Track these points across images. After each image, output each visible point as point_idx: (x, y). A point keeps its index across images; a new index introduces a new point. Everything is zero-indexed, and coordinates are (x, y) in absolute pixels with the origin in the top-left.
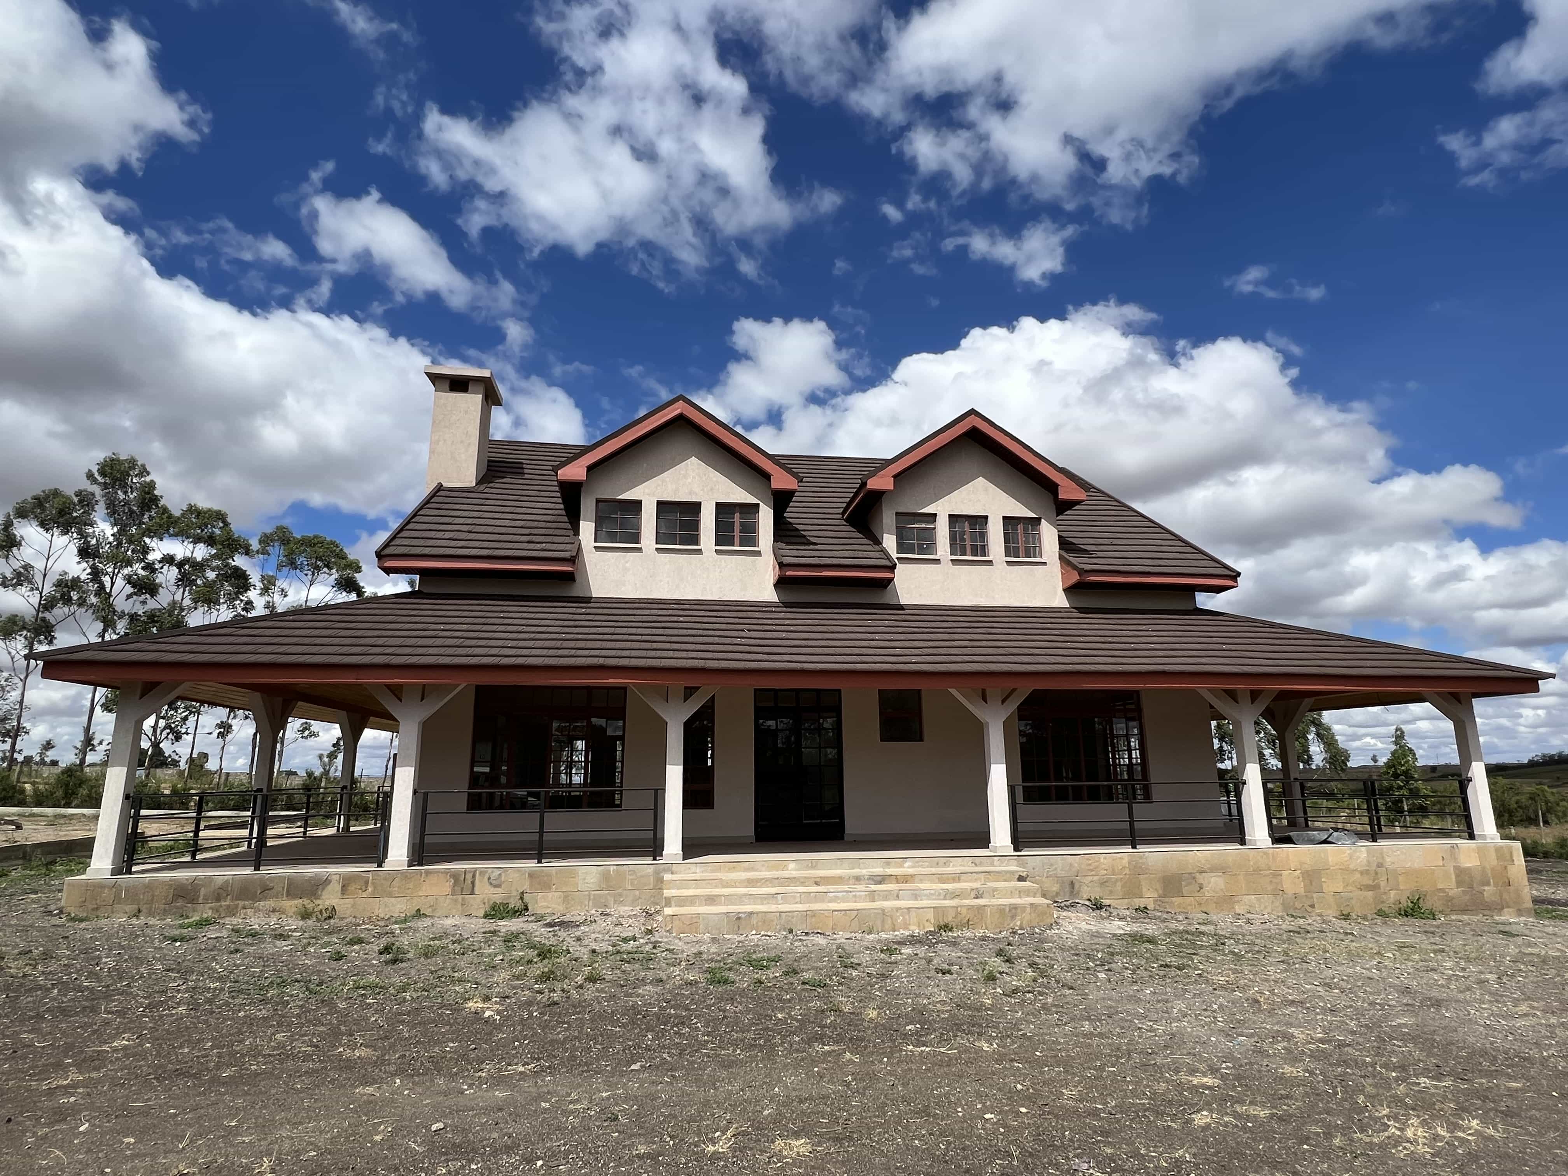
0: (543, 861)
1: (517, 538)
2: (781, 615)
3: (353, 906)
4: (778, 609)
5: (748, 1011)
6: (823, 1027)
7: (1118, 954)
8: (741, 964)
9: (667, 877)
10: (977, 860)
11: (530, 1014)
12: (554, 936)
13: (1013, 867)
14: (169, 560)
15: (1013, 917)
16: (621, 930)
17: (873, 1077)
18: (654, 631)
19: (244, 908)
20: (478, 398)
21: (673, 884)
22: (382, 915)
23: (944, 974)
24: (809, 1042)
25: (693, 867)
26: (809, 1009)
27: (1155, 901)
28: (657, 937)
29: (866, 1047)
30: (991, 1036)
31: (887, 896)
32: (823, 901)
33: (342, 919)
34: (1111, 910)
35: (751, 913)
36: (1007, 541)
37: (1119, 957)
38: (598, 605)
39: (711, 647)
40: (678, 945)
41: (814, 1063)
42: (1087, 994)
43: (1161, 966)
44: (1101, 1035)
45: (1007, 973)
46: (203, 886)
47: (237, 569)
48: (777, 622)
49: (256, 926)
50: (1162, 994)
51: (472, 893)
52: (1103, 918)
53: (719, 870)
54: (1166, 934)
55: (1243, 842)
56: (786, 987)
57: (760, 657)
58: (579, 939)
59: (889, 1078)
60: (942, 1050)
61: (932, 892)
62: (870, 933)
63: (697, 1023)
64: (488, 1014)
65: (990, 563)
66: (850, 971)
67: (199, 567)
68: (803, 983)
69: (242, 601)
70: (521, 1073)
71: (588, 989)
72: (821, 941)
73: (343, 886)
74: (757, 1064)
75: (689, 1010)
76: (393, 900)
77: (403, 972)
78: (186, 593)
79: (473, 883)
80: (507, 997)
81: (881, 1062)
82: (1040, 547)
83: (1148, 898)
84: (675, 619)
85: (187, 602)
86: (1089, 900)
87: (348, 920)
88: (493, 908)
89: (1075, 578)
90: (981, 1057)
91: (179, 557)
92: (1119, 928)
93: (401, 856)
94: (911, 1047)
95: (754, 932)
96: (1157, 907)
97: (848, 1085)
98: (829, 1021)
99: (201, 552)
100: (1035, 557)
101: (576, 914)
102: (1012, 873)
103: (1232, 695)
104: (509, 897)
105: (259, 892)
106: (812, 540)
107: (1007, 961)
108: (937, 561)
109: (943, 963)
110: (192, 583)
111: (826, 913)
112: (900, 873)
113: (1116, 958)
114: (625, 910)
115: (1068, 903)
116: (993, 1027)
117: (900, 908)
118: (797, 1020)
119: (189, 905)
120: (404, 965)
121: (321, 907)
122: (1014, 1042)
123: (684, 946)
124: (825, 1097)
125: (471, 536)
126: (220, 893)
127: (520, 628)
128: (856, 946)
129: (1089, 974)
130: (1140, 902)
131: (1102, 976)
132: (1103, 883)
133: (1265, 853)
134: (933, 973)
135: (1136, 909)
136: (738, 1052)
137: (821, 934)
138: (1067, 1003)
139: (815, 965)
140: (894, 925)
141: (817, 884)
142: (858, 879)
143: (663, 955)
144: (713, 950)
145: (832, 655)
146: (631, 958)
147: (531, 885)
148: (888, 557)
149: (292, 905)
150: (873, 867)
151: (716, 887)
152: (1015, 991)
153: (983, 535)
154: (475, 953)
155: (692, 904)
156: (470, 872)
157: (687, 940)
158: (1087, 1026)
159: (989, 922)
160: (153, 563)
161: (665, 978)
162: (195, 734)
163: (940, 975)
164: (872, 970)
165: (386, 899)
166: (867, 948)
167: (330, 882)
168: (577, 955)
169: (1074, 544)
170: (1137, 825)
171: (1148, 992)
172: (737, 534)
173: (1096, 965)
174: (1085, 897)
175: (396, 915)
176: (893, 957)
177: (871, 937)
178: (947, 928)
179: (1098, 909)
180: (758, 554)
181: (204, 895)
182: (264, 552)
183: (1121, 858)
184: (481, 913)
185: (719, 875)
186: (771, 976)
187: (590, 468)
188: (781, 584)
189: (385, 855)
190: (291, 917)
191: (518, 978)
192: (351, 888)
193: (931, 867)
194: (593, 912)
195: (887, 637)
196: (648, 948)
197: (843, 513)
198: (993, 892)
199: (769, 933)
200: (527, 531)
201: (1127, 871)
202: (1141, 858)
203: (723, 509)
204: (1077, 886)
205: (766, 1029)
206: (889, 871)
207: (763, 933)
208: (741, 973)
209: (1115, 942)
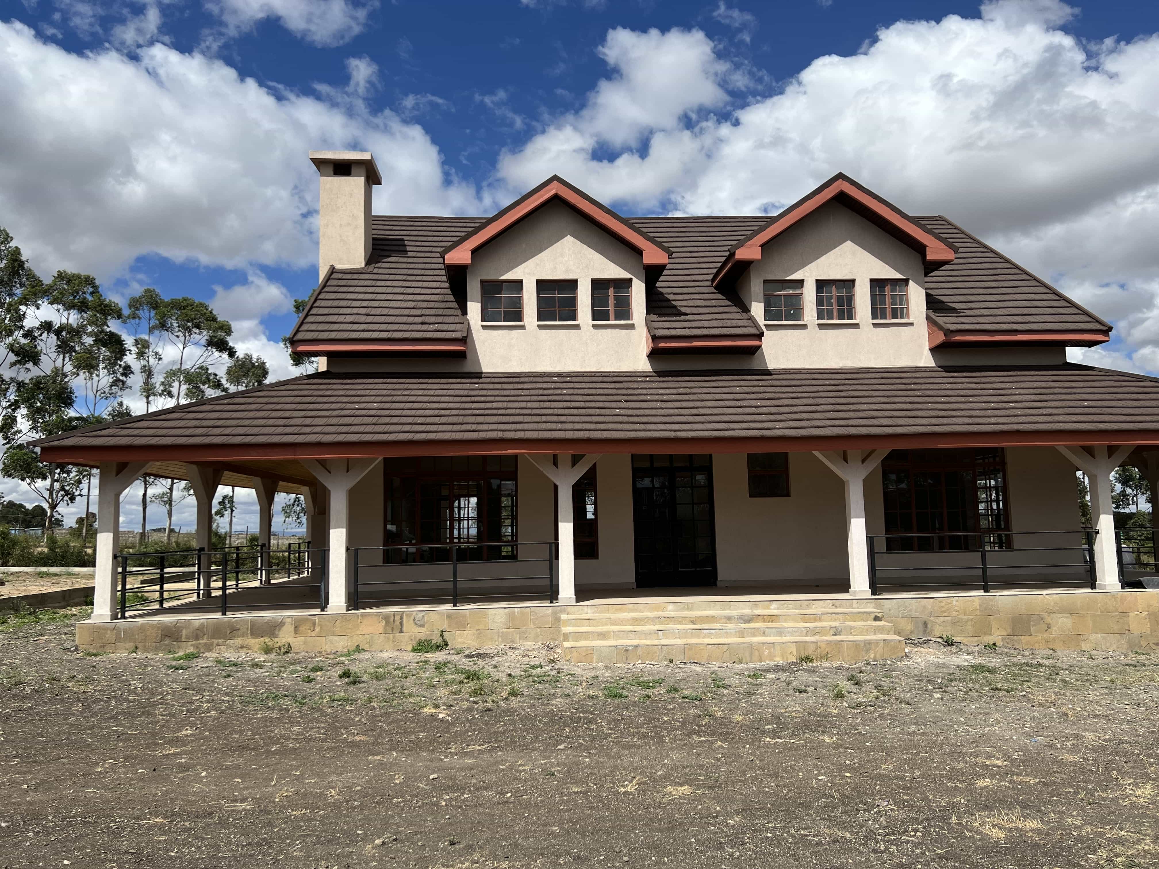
0: (458, 605)
1: (410, 319)
2: (655, 385)
3: (305, 643)
4: (651, 379)
5: (641, 716)
6: (699, 726)
7: (956, 680)
8: (632, 685)
9: (564, 617)
10: (838, 603)
11: (474, 716)
12: (475, 664)
13: (871, 608)
14: (47, 326)
15: (868, 651)
16: (528, 660)
17: (738, 756)
18: (542, 405)
19: (218, 645)
20: (361, 180)
21: (568, 622)
22: (329, 651)
23: (801, 692)
24: (690, 734)
25: (585, 608)
26: (688, 715)
27: (1003, 640)
28: (559, 665)
29: (733, 739)
30: (833, 733)
31: (754, 633)
32: (698, 637)
33: (297, 653)
34: (962, 646)
35: (638, 646)
36: (874, 301)
37: (957, 682)
38: (489, 380)
39: (594, 419)
40: (579, 671)
41: (693, 747)
42: (919, 708)
43: (992, 689)
44: (923, 734)
45: (855, 693)
46: (183, 627)
47: (112, 335)
48: (652, 391)
49: (233, 659)
50: (986, 708)
51: (401, 632)
52: (951, 653)
53: (608, 611)
54: (1006, 666)
55: (1093, 586)
56: (669, 700)
57: (637, 427)
58: (495, 667)
59: (749, 756)
60: (792, 741)
61: (794, 629)
62: (740, 662)
63: (601, 722)
64: (441, 716)
65: (856, 326)
66: (722, 690)
67: (77, 332)
68: (683, 697)
69: (120, 366)
70: (479, 750)
71: (512, 701)
72: (698, 669)
73: (296, 627)
74: (650, 748)
75: (594, 714)
76: (336, 638)
77: (364, 690)
78: (67, 359)
79: (401, 623)
80: (451, 706)
81: (744, 747)
82: (908, 308)
83: (998, 636)
84: (559, 392)
85: (68, 368)
86: (941, 637)
87: (303, 654)
88: (419, 644)
89: (941, 338)
90: (823, 745)
91: (57, 324)
92: (965, 660)
93: (340, 602)
94: (768, 739)
95: (640, 662)
96: (1006, 644)
97: (719, 760)
98: (704, 723)
99: (73, 318)
100: (902, 317)
101: (488, 648)
102: (869, 613)
103: (1089, 451)
104: (432, 635)
105: (228, 632)
106: (683, 310)
107: (856, 684)
108: (804, 326)
109: (801, 685)
110: (72, 349)
111: (702, 647)
112: (767, 614)
113: (954, 683)
114: (529, 644)
115: (921, 640)
116: (836, 727)
117: (767, 643)
118: (679, 722)
119: (175, 643)
120: (361, 685)
121: (279, 644)
122: (850, 737)
123: (583, 672)
124: (701, 766)
125: (370, 319)
126: (198, 633)
127: (425, 405)
128: (728, 673)
129: (925, 694)
130: (990, 640)
131: (937, 695)
132: (954, 623)
133: (1113, 596)
134: (791, 692)
135: (986, 646)
136: (636, 740)
137: (697, 663)
138: (902, 714)
139: (693, 685)
140: (760, 656)
141: (693, 622)
142: (729, 618)
143: (567, 678)
144: (607, 674)
145: (703, 423)
146: (542, 679)
147: (450, 626)
148: (756, 325)
149: (256, 642)
150: (742, 609)
151: (606, 625)
152: (858, 705)
153: (850, 300)
154: (414, 677)
155: (586, 639)
156: (398, 615)
157: (584, 667)
158: (913, 728)
159: (845, 654)
160: (32, 331)
161: (571, 694)
162: (88, 496)
163: (797, 693)
164: (741, 690)
165: (331, 637)
166: (737, 674)
167: (284, 623)
168: (497, 677)
169: (943, 302)
170: (989, 572)
171: (974, 707)
172: (611, 308)
173: (934, 688)
174: (938, 634)
175: (340, 650)
176: (758, 681)
177: (740, 666)
178: (808, 659)
179: (949, 645)
180: (632, 327)
181: (186, 635)
182: (134, 316)
183: (973, 601)
184: (410, 648)
185: (607, 615)
186: (657, 693)
187: (474, 252)
188: (654, 355)
189: (327, 602)
190: (256, 652)
191: (455, 693)
192: (302, 628)
193: (795, 609)
194: (502, 646)
195: (754, 403)
196: (554, 672)
197: (713, 280)
198: (850, 630)
199: (653, 663)
200: (419, 312)
201: (978, 612)
202: (992, 601)
203: (598, 285)
204: (929, 626)
205: (656, 727)
206: (757, 612)
207: (647, 662)
208: (631, 691)
209: (957, 672)
